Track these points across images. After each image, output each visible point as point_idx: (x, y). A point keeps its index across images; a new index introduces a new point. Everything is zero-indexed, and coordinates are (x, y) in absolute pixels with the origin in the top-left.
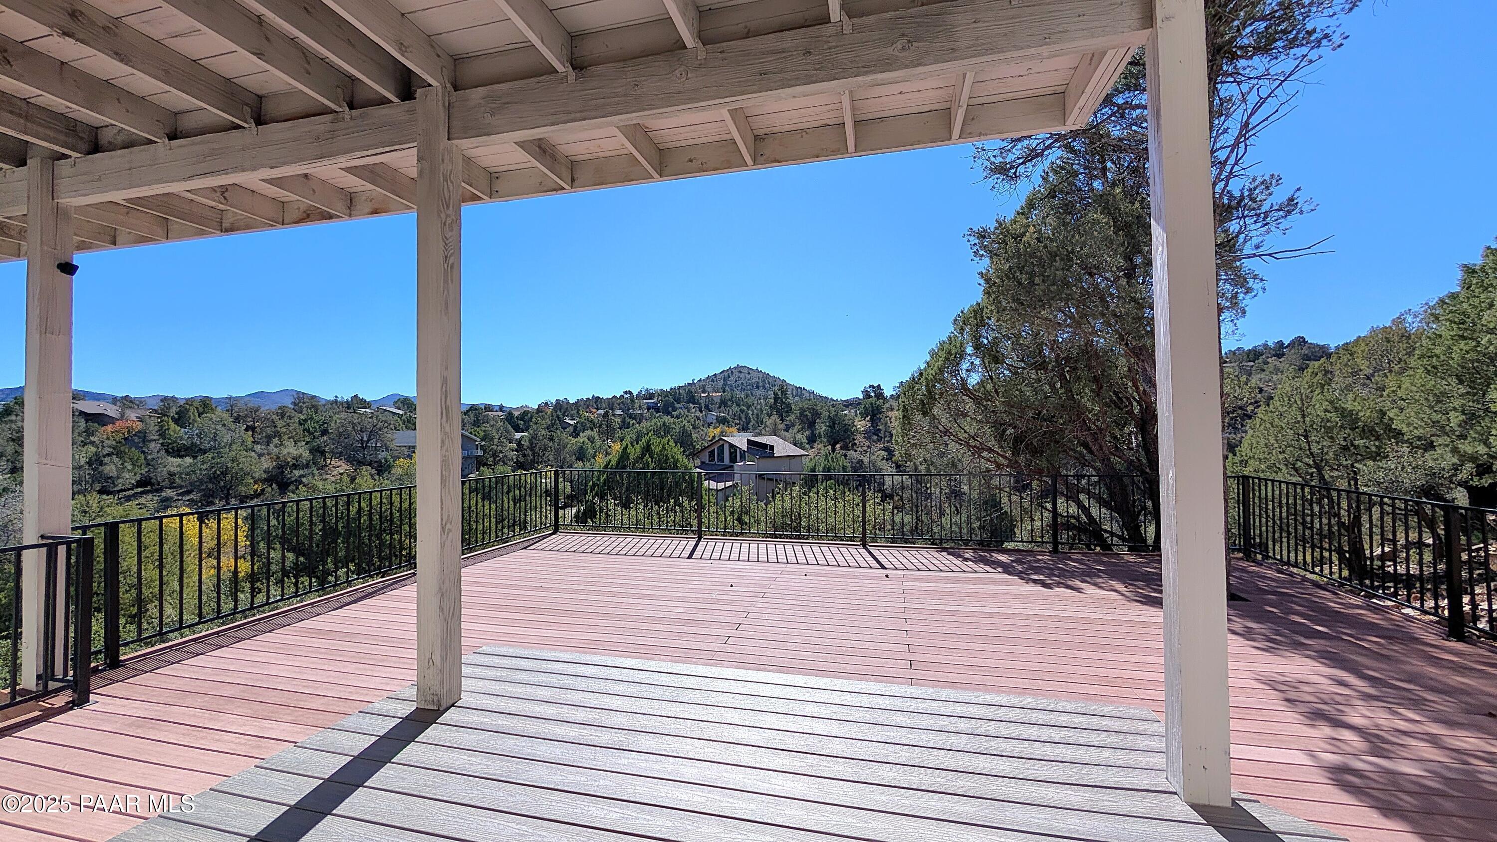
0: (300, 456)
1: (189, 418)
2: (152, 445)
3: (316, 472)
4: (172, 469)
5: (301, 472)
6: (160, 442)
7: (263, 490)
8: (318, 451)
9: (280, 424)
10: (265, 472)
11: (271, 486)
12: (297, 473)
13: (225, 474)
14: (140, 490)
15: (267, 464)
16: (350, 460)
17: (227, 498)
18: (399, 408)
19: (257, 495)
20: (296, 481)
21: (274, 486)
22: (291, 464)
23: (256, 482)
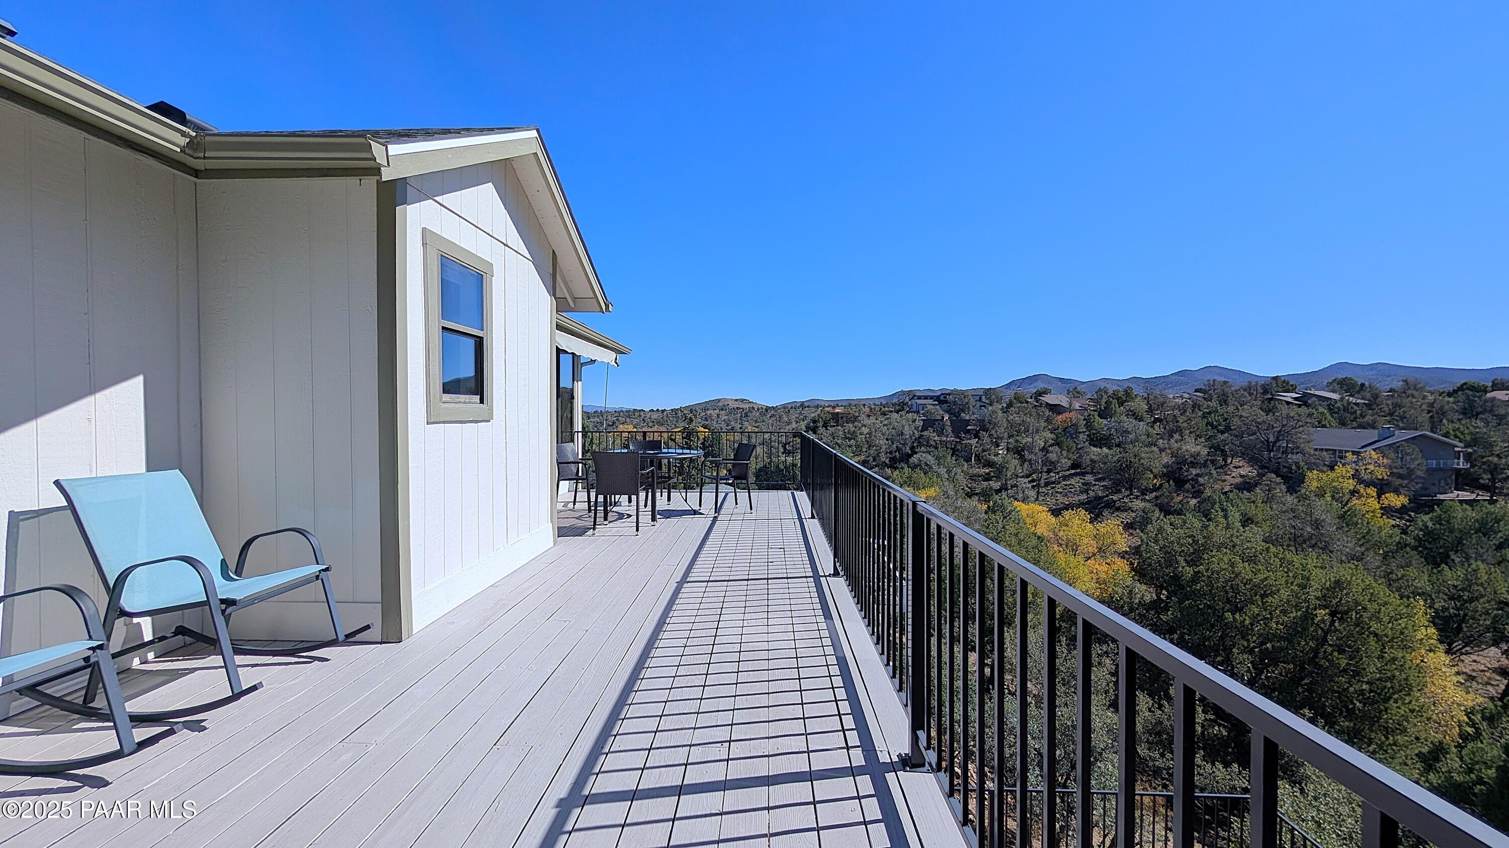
0: (1198, 454)
1: (1112, 409)
2: (1081, 436)
3: (1214, 472)
4: (1093, 457)
5: (1198, 471)
6: (1087, 433)
7: (1161, 485)
8: (1217, 449)
9: (1181, 419)
10: (1164, 466)
11: (1168, 482)
12: (1194, 472)
13: (1128, 467)
14: (1073, 471)
15: (1166, 459)
16: (1253, 460)
17: (1130, 489)
18: (1334, 391)
19: (1156, 489)
20: (1192, 479)
21: (1171, 482)
22: (1189, 460)
23: (1155, 477)
